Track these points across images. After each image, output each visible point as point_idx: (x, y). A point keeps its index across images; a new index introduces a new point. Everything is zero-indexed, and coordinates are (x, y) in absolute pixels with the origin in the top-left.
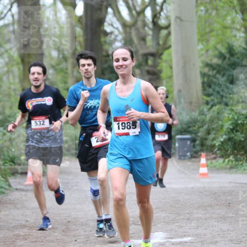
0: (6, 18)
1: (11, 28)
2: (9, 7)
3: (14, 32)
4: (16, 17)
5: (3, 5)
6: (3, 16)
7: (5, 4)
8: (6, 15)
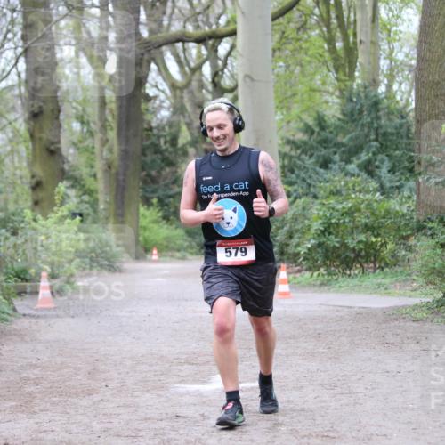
0: (9, 76)
1: (16, 92)
2: (13, 62)
3: (20, 96)
4: (23, 76)
5: (6, 58)
6: (5, 74)
7: (9, 58)
8: (9, 73)
